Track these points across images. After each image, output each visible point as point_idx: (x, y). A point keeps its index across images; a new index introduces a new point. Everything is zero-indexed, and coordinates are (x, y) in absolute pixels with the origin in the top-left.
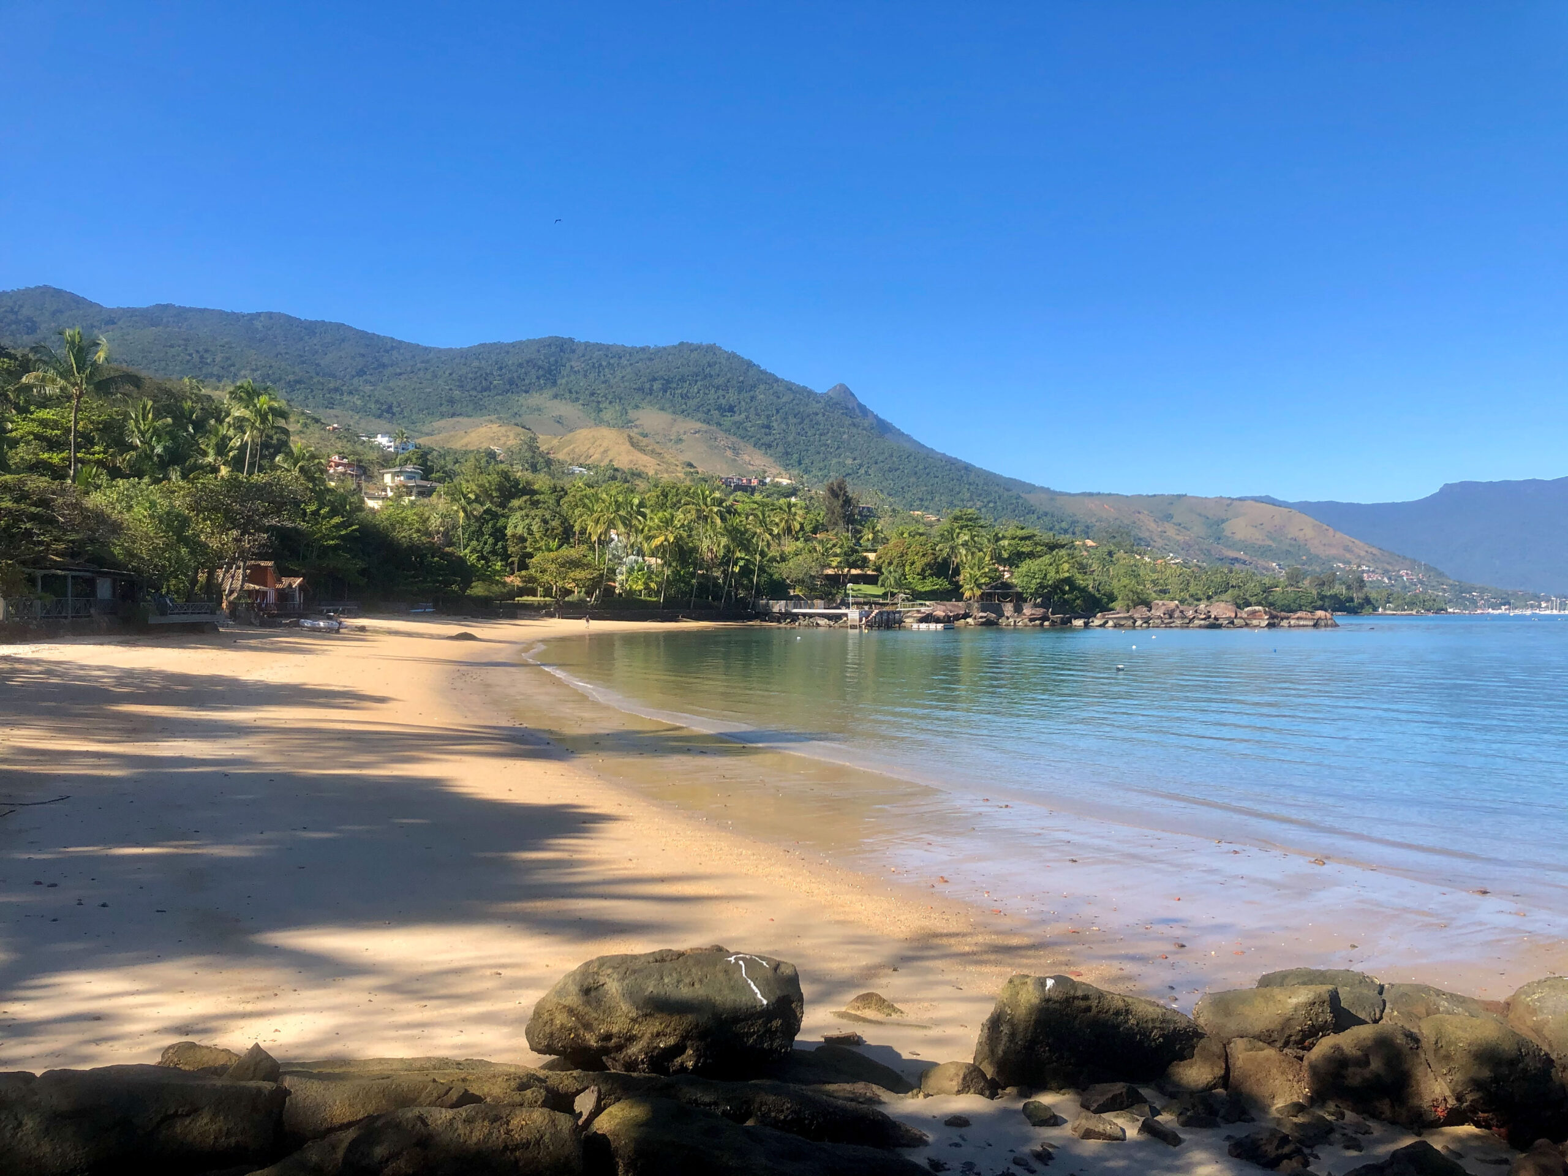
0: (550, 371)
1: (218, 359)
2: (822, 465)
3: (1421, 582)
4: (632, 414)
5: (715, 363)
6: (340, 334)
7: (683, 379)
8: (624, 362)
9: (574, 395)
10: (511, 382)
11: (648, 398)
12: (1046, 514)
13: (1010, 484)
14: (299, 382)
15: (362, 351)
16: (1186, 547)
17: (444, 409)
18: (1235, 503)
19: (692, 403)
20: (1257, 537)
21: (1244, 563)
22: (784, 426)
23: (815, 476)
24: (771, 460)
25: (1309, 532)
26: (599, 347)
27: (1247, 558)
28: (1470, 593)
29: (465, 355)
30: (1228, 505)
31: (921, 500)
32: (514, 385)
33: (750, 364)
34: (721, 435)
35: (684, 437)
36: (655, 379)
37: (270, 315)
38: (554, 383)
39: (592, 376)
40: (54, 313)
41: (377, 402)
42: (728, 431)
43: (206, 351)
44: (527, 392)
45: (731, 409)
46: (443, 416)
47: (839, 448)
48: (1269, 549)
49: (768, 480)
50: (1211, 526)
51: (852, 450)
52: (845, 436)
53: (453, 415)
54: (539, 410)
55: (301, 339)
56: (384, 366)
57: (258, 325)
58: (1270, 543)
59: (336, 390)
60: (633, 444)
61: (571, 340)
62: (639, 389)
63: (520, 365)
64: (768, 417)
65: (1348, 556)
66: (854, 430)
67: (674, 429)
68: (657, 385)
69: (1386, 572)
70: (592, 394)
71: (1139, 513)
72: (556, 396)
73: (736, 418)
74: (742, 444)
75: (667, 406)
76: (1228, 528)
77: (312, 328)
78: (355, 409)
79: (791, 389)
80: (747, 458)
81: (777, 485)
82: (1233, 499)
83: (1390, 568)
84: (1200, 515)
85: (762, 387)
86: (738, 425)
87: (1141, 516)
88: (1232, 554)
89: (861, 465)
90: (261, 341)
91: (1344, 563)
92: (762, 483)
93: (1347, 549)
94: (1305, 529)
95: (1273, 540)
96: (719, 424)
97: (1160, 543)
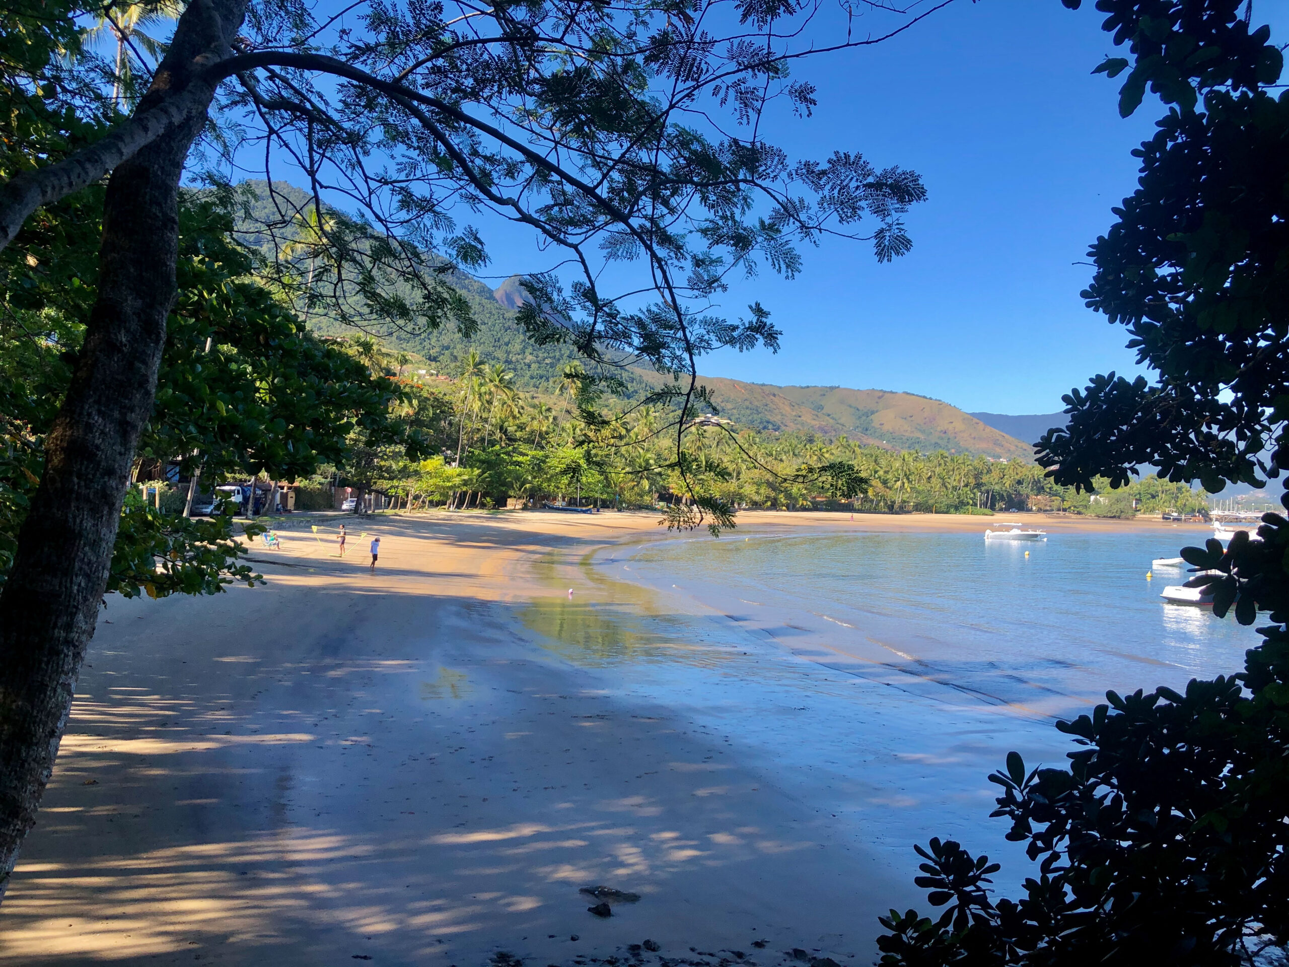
20: (906, 429)
25: (959, 425)
30: (879, 398)
50: (860, 417)
65: (998, 450)
71: (774, 395)
76: (877, 419)
82: (885, 392)
84: (850, 406)
87: (776, 399)
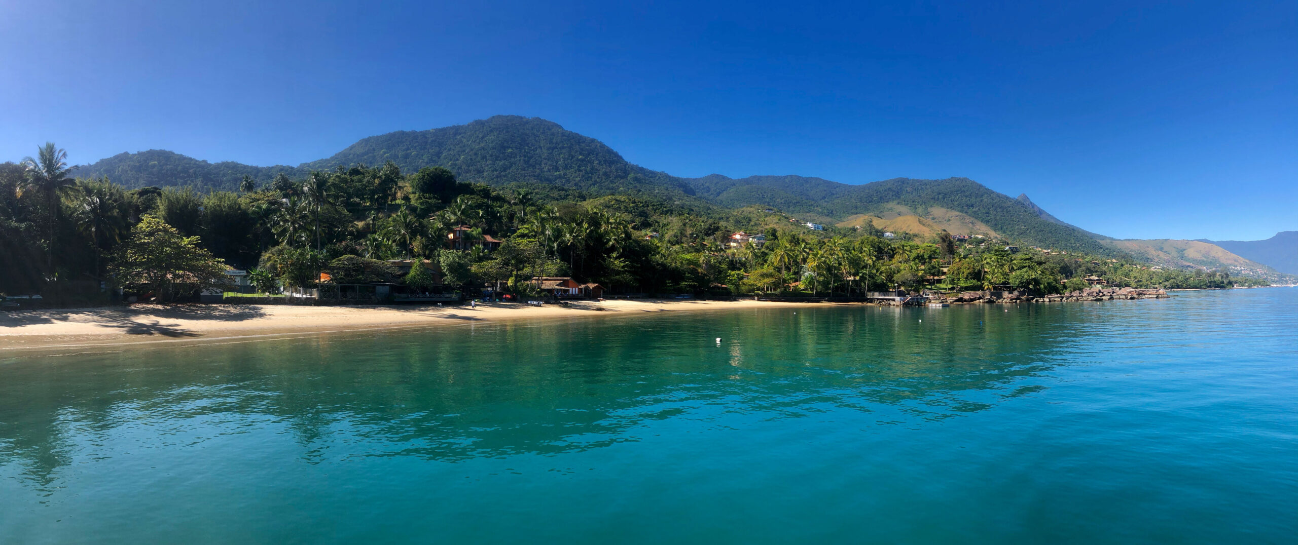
0: (898, 192)
1: (769, 195)
2: (1011, 229)
3: (1266, 274)
4: (929, 209)
5: (966, 186)
6: (817, 182)
7: (952, 193)
8: (928, 187)
9: (906, 203)
10: (881, 198)
11: (937, 202)
12: (1107, 249)
13: (1092, 236)
14: (797, 203)
15: (825, 189)
16: (1168, 262)
17: (853, 211)
18: (1190, 242)
19: (956, 203)
20: (1198, 256)
21: (1192, 267)
22: (995, 212)
23: (1008, 235)
24: (989, 227)
25: (1220, 254)
26: (918, 181)
27: (1193, 265)
28: (1285, 278)
29: (863, 188)
30: (1186, 243)
31: (1053, 244)
32: (882, 199)
33: (981, 186)
34: (967, 217)
35: (951, 219)
36: (940, 194)
37: (791, 176)
38: (899, 198)
39: (914, 194)
40: (716, 184)
41: (827, 209)
42: (970, 215)
43: (765, 192)
44: (887, 202)
45: (972, 206)
46: (852, 214)
47: (1019, 221)
48: (1203, 261)
49: (973, 236)
50: (1179, 252)
51: (1024, 222)
52: (1021, 216)
53: (857, 213)
54: (892, 209)
55: (803, 185)
56: (833, 194)
57: (787, 180)
58: (1204, 259)
59: (812, 205)
60: (920, 222)
61: (907, 179)
62: (933, 198)
63: (885, 191)
64: (988, 208)
65: (1236, 263)
66: (1025, 213)
67: (948, 215)
68: (940, 196)
69: (1251, 270)
70: (913, 202)
72: (898, 203)
73: (974, 210)
74: (976, 221)
75: (945, 205)
76: (1186, 253)
77: (807, 180)
78: (818, 213)
79: (999, 196)
80: (978, 227)
81: (976, 238)
83: (1253, 268)
84: (1175, 247)
85: (986, 195)
86: (975, 213)
87: (1149, 249)
88: (1187, 264)
89: (1028, 229)
90: (788, 187)
91: (1234, 266)
92: (970, 237)
93: (1235, 261)
94: (1219, 253)
95: (1205, 257)
96: (966, 212)
97: (1156, 260)
